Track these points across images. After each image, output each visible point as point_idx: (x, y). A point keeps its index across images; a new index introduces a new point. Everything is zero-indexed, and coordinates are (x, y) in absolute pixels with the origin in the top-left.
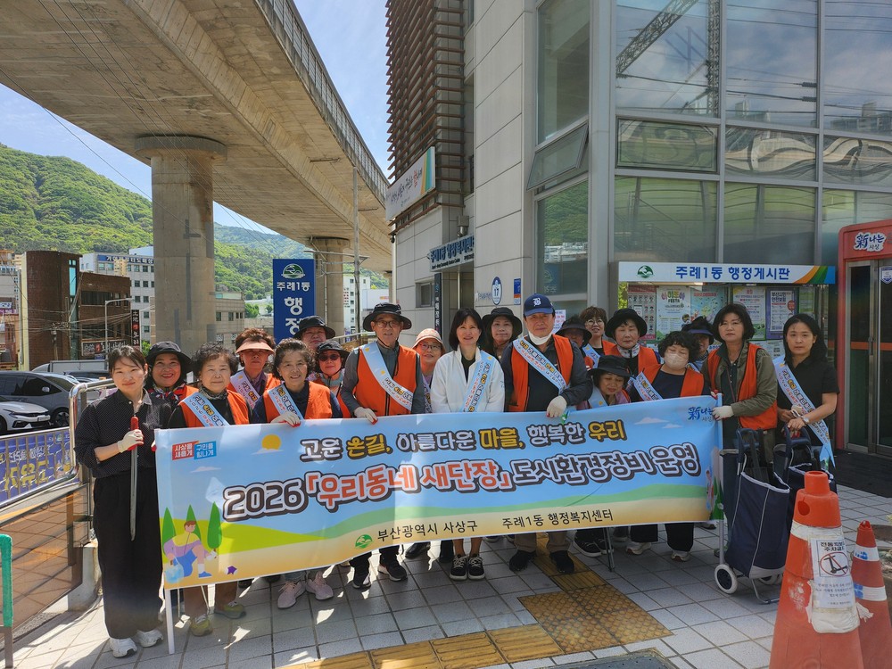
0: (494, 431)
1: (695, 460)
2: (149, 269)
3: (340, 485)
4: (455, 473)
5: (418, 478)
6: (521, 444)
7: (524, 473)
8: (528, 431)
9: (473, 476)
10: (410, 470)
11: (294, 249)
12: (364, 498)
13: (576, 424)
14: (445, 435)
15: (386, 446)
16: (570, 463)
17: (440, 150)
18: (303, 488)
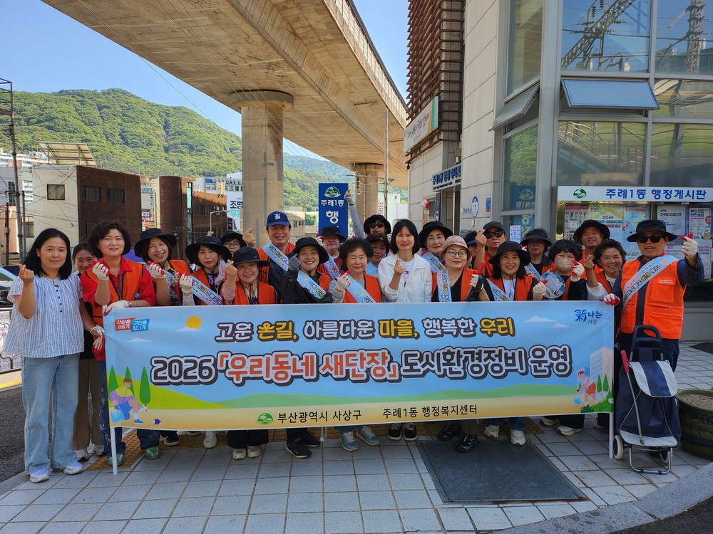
0: (392, 322)
1: (567, 362)
2: (240, 188)
3: (249, 363)
4: (351, 362)
5: (318, 366)
6: (416, 334)
7: (411, 365)
8: (423, 323)
9: (366, 366)
10: (312, 357)
11: (342, 174)
12: (269, 379)
13: (468, 319)
14: (348, 323)
15: (293, 334)
16: (455, 355)
17: (442, 98)
18: (215, 365)
